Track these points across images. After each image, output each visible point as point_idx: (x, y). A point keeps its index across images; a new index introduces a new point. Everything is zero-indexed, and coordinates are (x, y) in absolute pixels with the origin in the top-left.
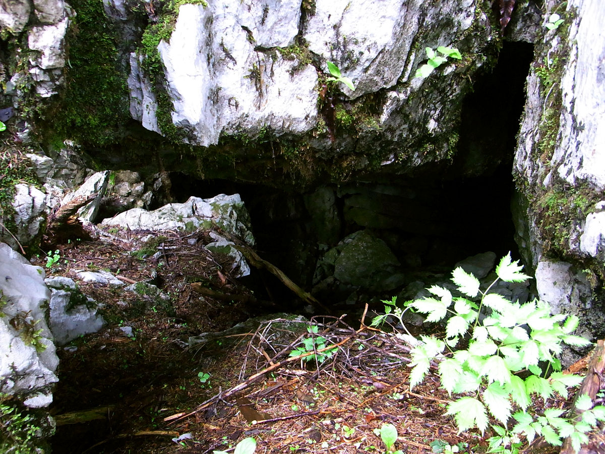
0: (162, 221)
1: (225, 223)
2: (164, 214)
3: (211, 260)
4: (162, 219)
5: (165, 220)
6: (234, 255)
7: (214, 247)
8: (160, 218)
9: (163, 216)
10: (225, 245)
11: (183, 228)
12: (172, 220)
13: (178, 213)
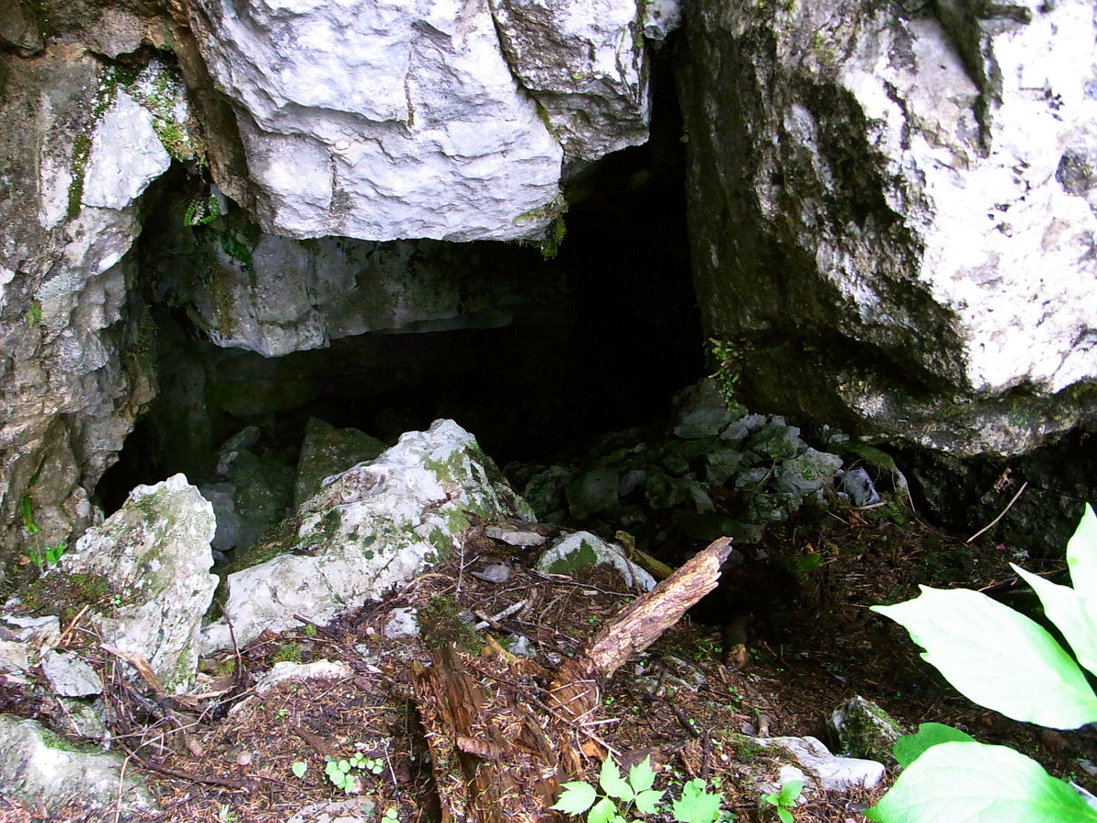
0: (379, 560)
1: (478, 498)
2: (370, 540)
3: (595, 593)
4: (377, 555)
5: (388, 555)
6: (607, 560)
7: (560, 561)
8: (369, 555)
9: (374, 547)
10: (578, 546)
11: (433, 554)
12: (402, 546)
13: (398, 522)
